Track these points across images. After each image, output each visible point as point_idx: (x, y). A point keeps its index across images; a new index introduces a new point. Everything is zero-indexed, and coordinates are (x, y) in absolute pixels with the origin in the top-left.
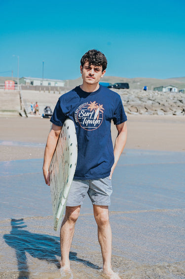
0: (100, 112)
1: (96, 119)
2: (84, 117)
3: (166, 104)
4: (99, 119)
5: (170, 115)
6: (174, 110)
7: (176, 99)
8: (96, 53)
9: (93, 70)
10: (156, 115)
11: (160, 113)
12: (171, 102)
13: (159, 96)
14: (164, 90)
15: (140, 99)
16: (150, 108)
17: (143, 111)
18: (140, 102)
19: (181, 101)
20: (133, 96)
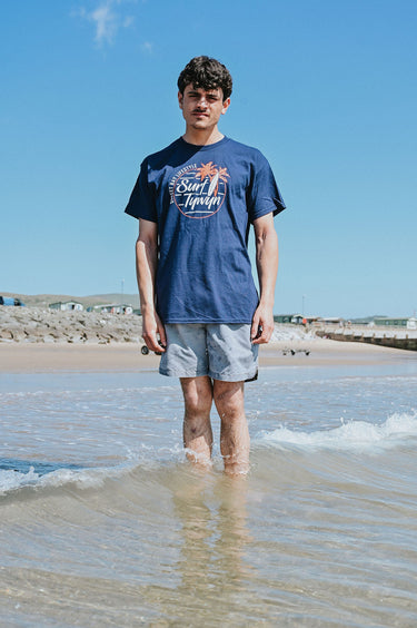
0: (220, 180)
1: (213, 195)
2: (187, 192)
3: (59, 327)
4: (217, 195)
5: (63, 342)
6: (70, 335)
7: (74, 319)
8: (207, 62)
9: (203, 99)
10: (41, 343)
11: (49, 340)
12: (67, 323)
13: (49, 315)
14: (63, 307)
15: (18, 319)
16: (33, 333)
17: (21, 337)
18: (18, 324)
19: (82, 322)
20: (8, 315)
